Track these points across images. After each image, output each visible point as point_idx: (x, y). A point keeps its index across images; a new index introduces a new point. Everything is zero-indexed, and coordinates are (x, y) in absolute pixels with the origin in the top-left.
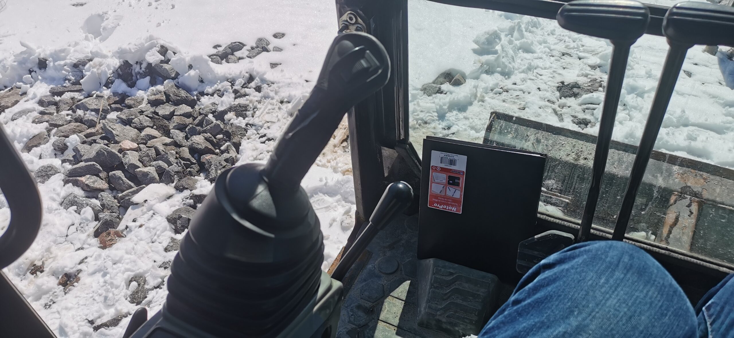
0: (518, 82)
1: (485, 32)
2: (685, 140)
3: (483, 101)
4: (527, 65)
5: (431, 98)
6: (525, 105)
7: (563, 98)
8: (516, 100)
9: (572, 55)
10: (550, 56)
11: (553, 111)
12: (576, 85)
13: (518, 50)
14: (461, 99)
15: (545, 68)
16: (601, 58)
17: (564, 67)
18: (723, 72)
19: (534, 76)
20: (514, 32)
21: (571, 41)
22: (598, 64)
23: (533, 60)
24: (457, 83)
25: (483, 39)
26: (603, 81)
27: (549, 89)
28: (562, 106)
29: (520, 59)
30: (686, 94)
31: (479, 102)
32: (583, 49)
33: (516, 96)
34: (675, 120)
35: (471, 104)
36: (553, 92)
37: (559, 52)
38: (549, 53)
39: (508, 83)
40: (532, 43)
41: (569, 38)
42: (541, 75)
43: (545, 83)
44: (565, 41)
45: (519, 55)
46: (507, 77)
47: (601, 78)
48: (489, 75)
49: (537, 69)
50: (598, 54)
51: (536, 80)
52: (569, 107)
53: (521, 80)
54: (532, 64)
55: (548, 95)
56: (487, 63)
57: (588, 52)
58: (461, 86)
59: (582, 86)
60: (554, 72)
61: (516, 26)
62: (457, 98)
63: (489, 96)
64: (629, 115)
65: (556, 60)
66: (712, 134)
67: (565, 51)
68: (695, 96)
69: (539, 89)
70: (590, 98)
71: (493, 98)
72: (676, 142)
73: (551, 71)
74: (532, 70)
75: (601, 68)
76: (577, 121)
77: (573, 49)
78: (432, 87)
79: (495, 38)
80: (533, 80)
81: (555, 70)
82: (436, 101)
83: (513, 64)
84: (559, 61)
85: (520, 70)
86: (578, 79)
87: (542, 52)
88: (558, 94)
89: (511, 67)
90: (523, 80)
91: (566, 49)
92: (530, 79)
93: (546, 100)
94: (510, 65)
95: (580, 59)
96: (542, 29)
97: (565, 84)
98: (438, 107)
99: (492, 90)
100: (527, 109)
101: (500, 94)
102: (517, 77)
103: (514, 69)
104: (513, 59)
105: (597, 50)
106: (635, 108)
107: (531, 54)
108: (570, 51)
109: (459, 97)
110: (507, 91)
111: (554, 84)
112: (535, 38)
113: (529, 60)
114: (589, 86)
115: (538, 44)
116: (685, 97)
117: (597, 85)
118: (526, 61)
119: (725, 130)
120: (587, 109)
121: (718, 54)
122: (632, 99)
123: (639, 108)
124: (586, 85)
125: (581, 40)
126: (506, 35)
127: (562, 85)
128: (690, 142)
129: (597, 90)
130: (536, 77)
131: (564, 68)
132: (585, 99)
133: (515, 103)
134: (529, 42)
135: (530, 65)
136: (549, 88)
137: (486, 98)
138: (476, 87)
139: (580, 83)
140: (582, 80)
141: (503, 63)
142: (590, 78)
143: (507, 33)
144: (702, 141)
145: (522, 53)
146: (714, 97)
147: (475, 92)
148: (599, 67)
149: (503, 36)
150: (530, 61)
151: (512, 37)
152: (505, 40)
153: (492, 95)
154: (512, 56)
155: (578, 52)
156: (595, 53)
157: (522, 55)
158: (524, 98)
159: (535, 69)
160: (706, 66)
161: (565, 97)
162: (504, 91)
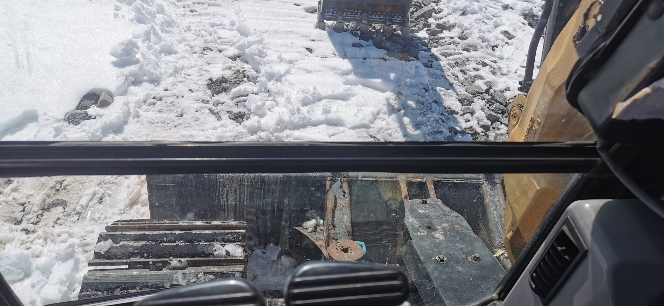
0: (169, 87)
1: (120, 43)
2: (322, 114)
3: (138, 117)
4: (173, 69)
5: (78, 126)
6: (182, 112)
7: (215, 95)
8: (172, 108)
9: (212, 49)
10: (192, 53)
11: (209, 111)
12: (223, 80)
13: (160, 54)
14: (114, 121)
15: (191, 68)
16: (238, 48)
17: (209, 62)
18: (334, 44)
19: (182, 78)
20: (150, 36)
21: (208, 35)
22: (237, 54)
23: (177, 62)
24: (105, 104)
25: (119, 51)
26: (245, 71)
27: (200, 89)
28: (217, 104)
29: (165, 63)
30: (313, 71)
31: (134, 118)
32: (221, 42)
33: (171, 103)
34: (310, 97)
35: (126, 123)
36: (205, 91)
37: (200, 47)
38: (190, 51)
39: (159, 91)
40: (172, 44)
41: (205, 31)
42: (189, 75)
43: (195, 83)
44: (202, 36)
45: (163, 59)
46: (156, 84)
47: (243, 68)
48: (137, 86)
49: (184, 70)
50: (234, 44)
51: (186, 81)
52: (223, 104)
53: (171, 85)
54: (178, 66)
55: (201, 95)
56: (132, 74)
57: (225, 43)
58: (110, 106)
59: (228, 80)
60: (200, 69)
61: (151, 30)
62: (109, 120)
63: (144, 110)
64: (275, 101)
65: (199, 57)
66: (340, 101)
67: (205, 45)
68: (320, 71)
69: (191, 90)
70: (239, 91)
71: (148, 111)
72: (316, 118)
73: (198, 69)
74: (179, 72)
75: (241, 58)
76: (233, 116)
77: (212, 43)
78: (76, 114)
79: (132, 48)
80: (183, 82)
81: (201, 67)
82: (86, 128)
83: (159, 69)
84: (202, 57)
85: (168, 74)
86: (224, 73)
87: (183, 51)
88: (209, 92)
89: (158, 73)
90: (173, 84)
91: (205, 44)
92: (180, 82)
93: (200, 101)
94: (155, 72)
95: (220, 51)
96: (178, 27)
97: (214, 80)
98: (90, 135)
99: (145, 102)
100: (184, 115)
101: (154, 104)
102: (166, 82)
103: (161, 74)
104: (157, 64)
105: (233, 40)
106: (278, 94)
107: (174, 55)
108: (210, 45)
109: (111, 118)
110: (161, 100)
111: (203, 83)
112: (174, 37)
113: (173, 62)
114: (235, 78)
115: (178, 43)
116: (312, 74)
117: (241, 76)
118: (171, 64)
119: (348, 97)
120: (239, 102)
121: (326, 28)
122: (273, 85)
123: (280, 93)
124: (232, 78)
125: (216, 33)
126: (144, 41)
127: (211, 82)
128: (327, 115)
129: (243, 81)
130: (185, 78)
131: (209, 64)
132: (235, 93)
133: (171, 111)
134: (169, 43)
135: (176, 68)
136: (200, 87)
137: (141, 112)
138: (126, 104)
139: (226, 76)
140: (228, 74)
141: (149, 71)
142: (233, 70)
143: (143, 38)
144: (335, 112)
145: (165, 56)
146: (333, 69)
147: (127, 109)
148: (239, 57)
149: (139, 43)
150: (174, 64)
151: (150, 41)
152: (143, 47)
153: (147, 108)
154: (156, 62)
155: (217, 45)
156: (231, 44)
157: (165, 58)
158: (179, 103)
159: (182, 70)
160: (321, 41)
161: (217, 94)
162: (158, 100)
